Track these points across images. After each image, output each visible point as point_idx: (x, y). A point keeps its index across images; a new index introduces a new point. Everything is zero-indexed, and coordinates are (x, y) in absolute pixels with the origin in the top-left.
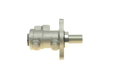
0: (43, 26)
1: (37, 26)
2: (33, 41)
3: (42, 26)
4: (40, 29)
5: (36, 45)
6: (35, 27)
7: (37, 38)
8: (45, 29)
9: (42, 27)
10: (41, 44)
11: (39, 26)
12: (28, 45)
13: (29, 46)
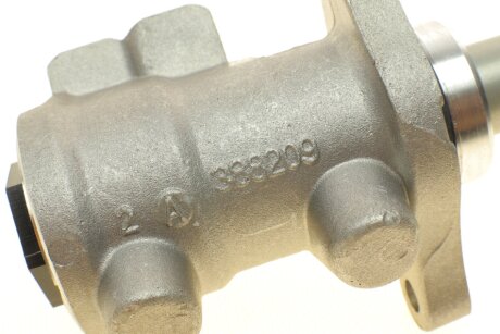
0: (133, 32)
1: (73, 54)
2: (104, 266)
3: (122, 35)
4: (122, 74)
5: (158, 309)
6: (56, 68)
7: (128, 207)
8: (168, 63)
9: (131, 48)
10: (196, 265)
11: (92, 46)
12: (55, 300)
13: (64, 310)
